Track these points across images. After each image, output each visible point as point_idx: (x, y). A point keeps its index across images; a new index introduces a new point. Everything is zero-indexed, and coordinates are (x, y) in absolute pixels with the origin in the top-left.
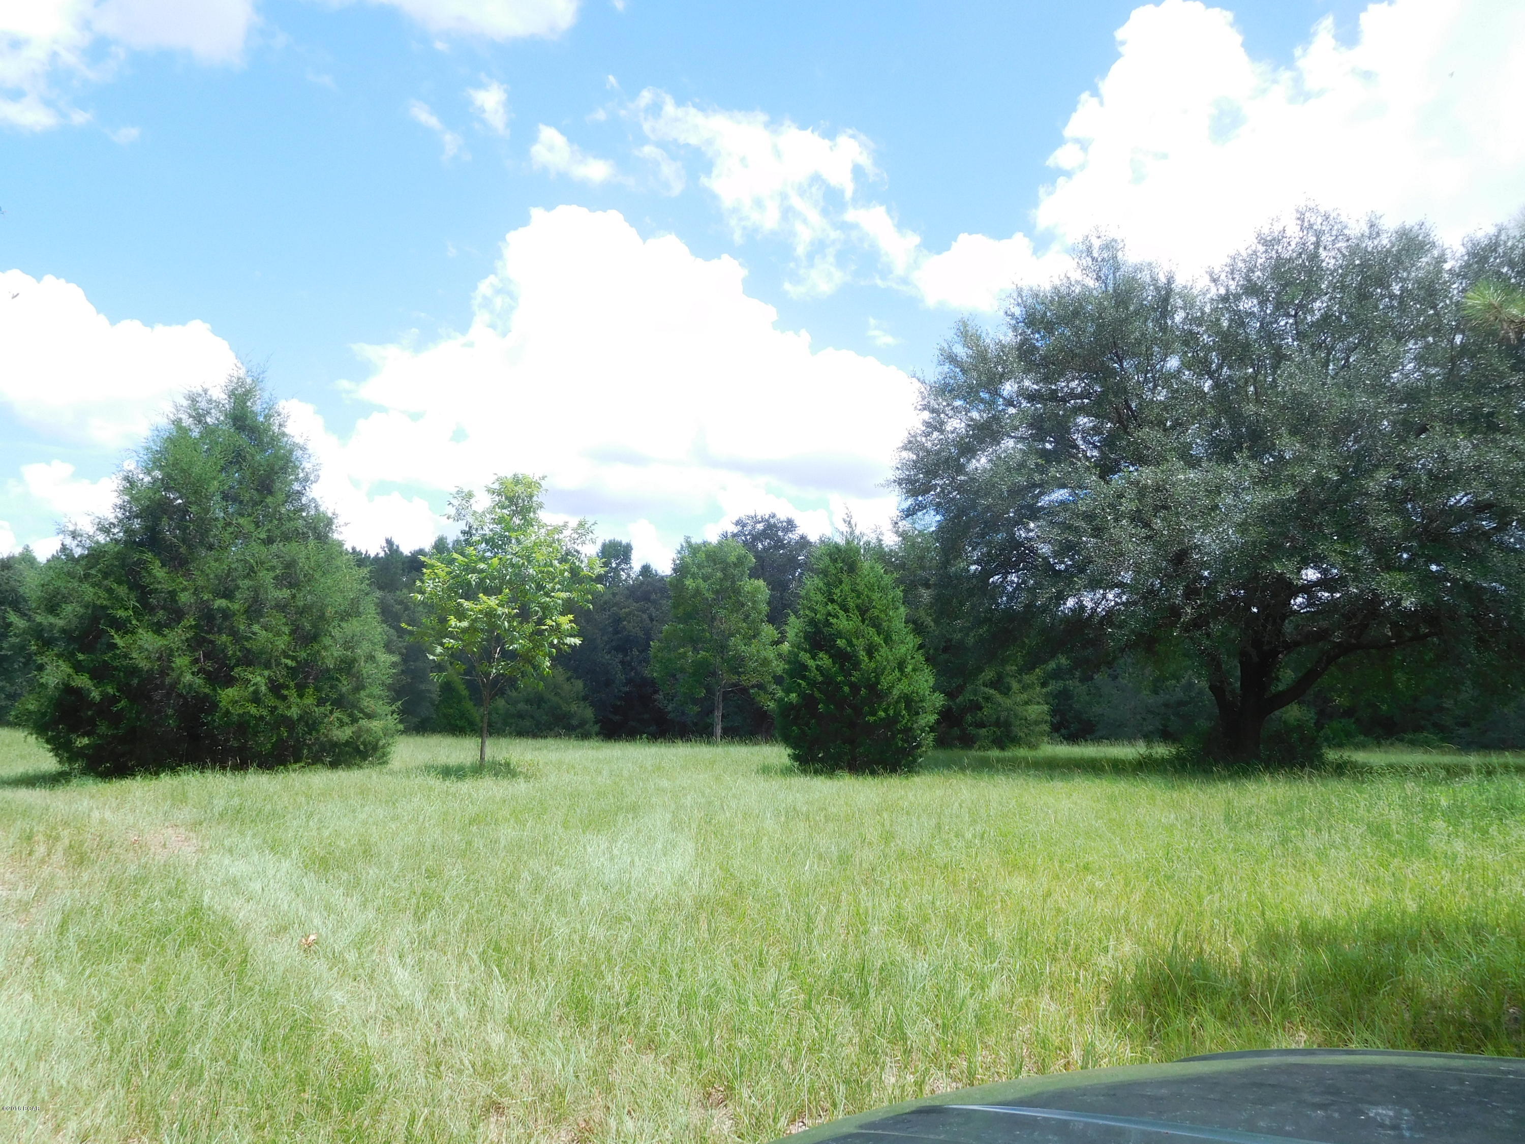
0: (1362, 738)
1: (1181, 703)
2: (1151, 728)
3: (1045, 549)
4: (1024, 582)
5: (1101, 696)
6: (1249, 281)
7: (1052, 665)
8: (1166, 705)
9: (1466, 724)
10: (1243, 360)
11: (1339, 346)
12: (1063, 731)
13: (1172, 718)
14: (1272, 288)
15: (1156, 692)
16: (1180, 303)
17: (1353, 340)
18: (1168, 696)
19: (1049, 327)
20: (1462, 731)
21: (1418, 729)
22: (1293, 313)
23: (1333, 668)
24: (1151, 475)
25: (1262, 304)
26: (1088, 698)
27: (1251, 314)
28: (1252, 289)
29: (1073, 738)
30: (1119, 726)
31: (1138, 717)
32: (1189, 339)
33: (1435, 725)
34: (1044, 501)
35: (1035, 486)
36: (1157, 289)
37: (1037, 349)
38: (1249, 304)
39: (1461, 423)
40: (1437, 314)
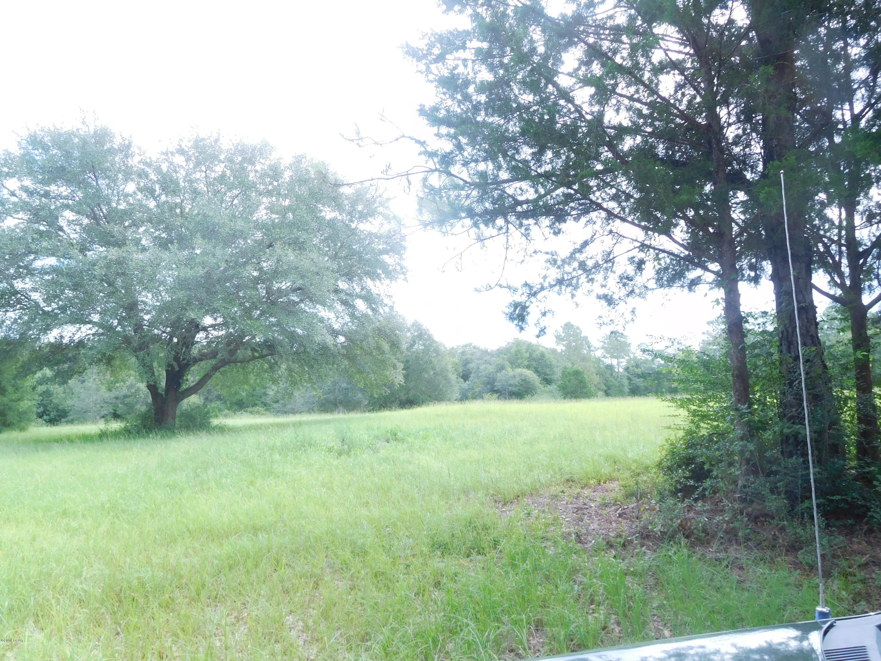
0: (227, 411)
1: (125, 396)
2: (106, 412)
3: (36, 296)
4: (20, 318)
5: (73, 394)
6: (180, 146)
7: (39, 375)
8: (117, 398)
9: (277, 402)
10: (175, 192)
11: (229, 194)
12: (45, 417)
13: (120, 405)
14: (194, 154)
15: (110, 390)
16: (137, 151)
17: (236, 192)
18: (118, 393)
19: (45, 148)
20: (275, 405)
21: (255, 405)
22: (204, 170)
23: (218, 373)
24: (115, 253)
25: (187, 160)
26: (63, 395)
27: (181, 166)
28: (181, 152)
29: (52, 422)
30: (85, 412)
31: (98, 406)
32: (142, 175)
33: (262, 403)
34: (38, 264)
35: (30, 252)
36: (124, 139)
37: (36, 161)
38: (179, 160)
39: (290, 244)
40: (279, 185)
